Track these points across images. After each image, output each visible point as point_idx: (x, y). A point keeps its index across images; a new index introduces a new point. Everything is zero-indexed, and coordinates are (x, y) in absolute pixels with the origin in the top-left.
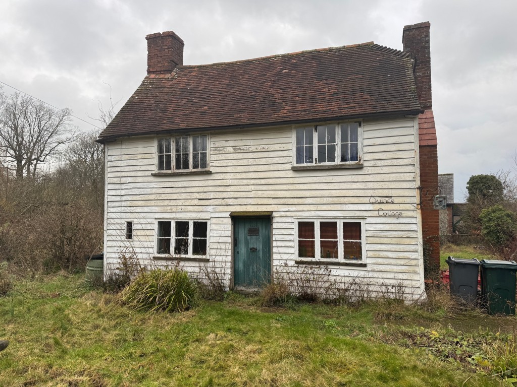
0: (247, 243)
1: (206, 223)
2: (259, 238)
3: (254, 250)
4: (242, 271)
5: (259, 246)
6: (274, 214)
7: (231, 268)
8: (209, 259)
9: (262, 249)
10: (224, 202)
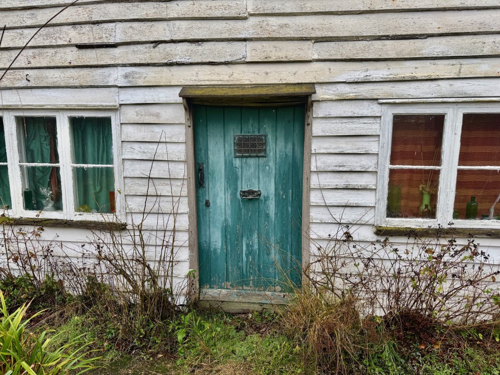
0: (232, 178)
1: (108, 121)
2: (266, 164)
3: (251, 197)
4: (219, 251)
5: (268, 187)
6: (321, 93)
7: (190, 247)
8: (125, 225)
9: (277, 194)
10: (158, 54)
